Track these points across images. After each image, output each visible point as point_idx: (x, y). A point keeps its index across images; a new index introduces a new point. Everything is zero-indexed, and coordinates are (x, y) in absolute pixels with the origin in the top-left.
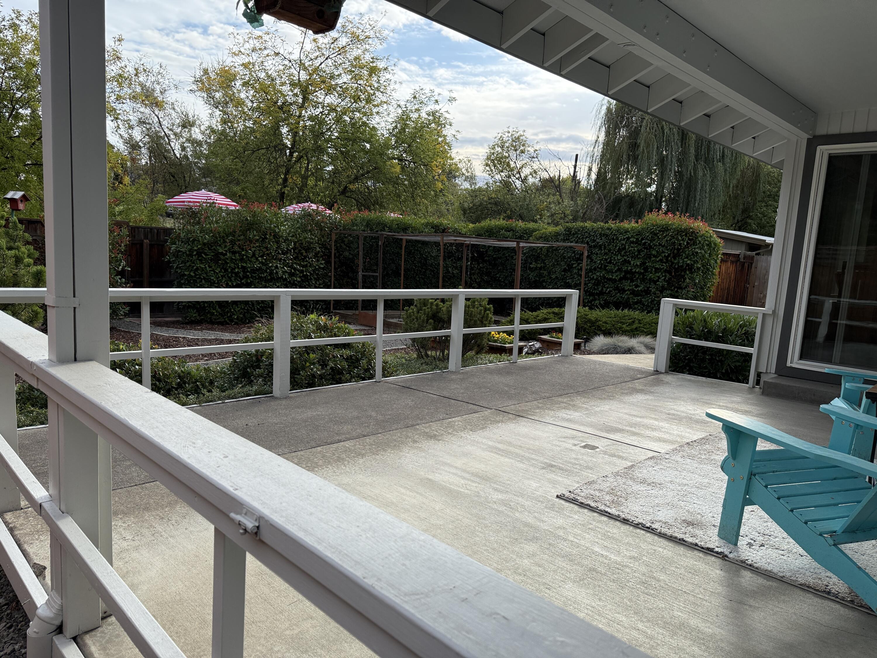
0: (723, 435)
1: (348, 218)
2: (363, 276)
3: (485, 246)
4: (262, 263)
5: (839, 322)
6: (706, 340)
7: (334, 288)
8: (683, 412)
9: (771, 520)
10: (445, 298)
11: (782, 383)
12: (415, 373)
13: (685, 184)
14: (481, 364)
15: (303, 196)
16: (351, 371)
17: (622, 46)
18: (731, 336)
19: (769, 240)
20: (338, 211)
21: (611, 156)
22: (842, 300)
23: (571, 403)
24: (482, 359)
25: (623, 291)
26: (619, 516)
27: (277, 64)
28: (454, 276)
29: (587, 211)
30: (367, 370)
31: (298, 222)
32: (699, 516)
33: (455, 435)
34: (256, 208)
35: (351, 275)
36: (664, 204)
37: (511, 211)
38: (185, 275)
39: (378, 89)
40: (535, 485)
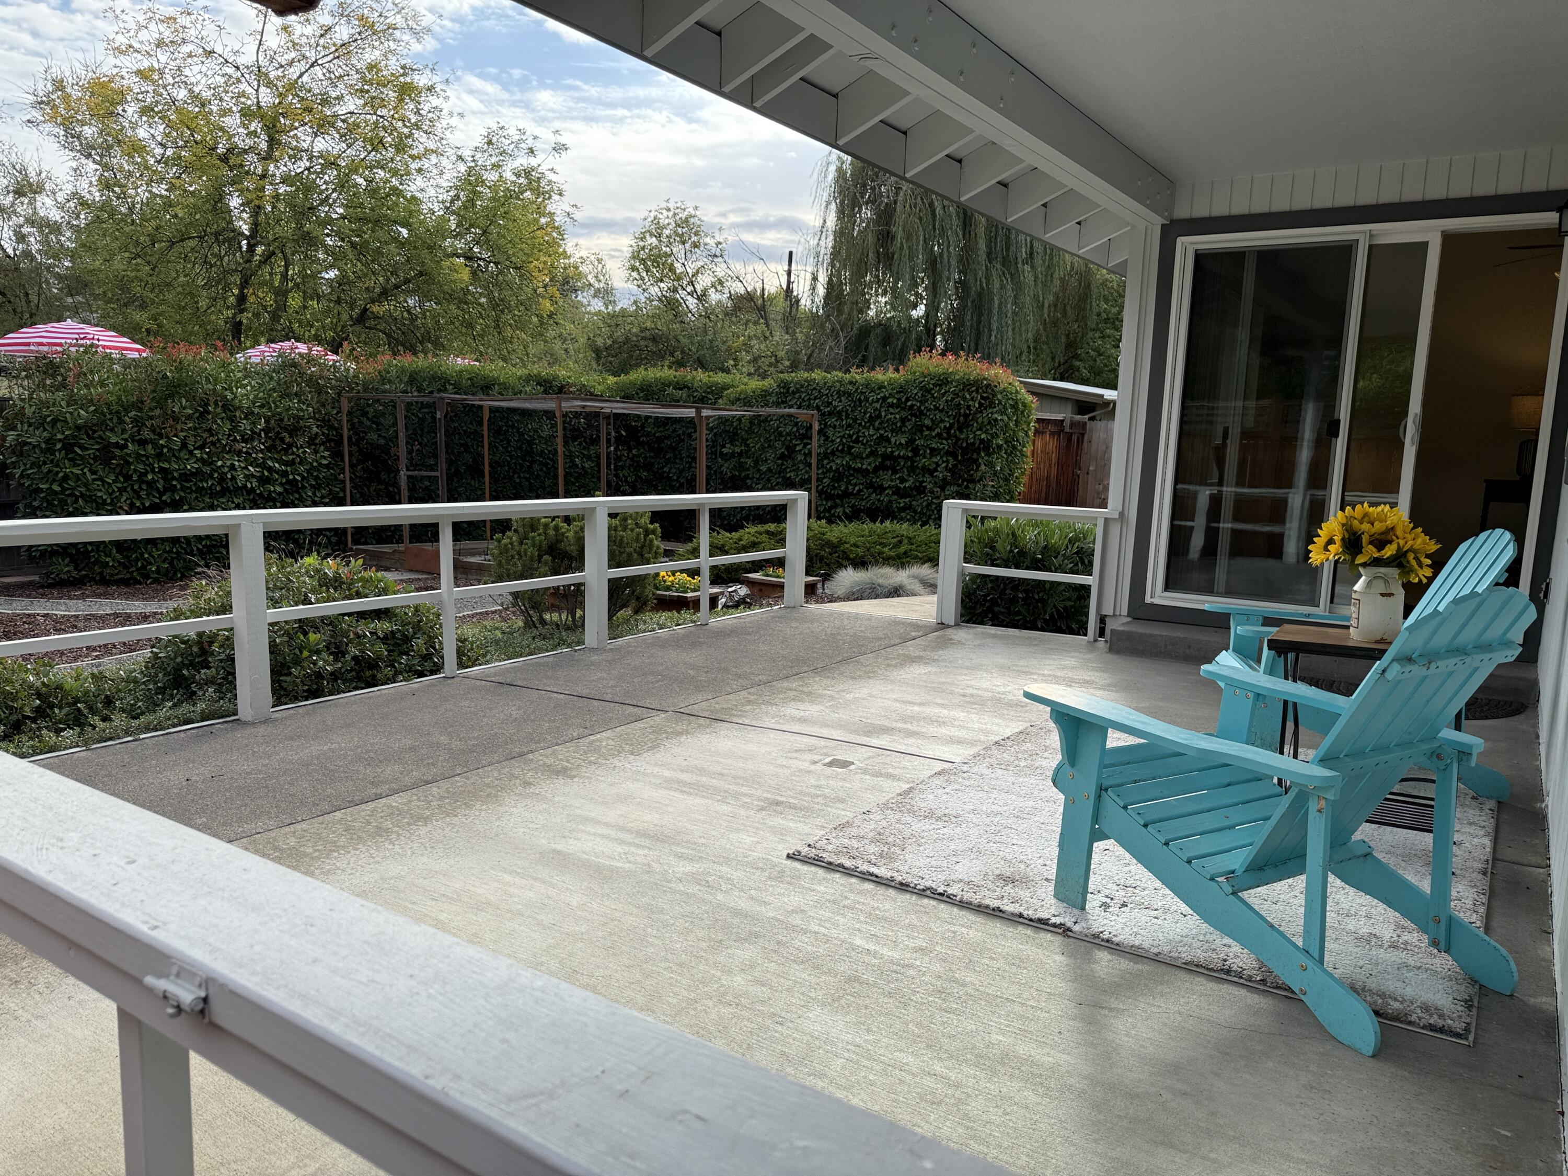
0: (1052, 725)
1: (371, 369)
2: (409, 477)
3: (639, 416)
4: (201, 460)
5: (1221, 525)
6: (1017, 567)
7: (352, 505)
8: (986, 690)
9: (1134, 861)
10: (571, 514)
11: (1140, 631)
12: (521, 656)
13: (973, 302)
14: (645, 631)
15: (279, 328)
16: (394, 661)
17: (856, 59)
18: (1056, 557)
19: (1109, 394)
20: (352, 356)
21: (848, 255)
22: (1225, 489)
23: (805, 689)
24: (645, 622)
25: (882, 489)
26: (892, 879)
27: (210, 73)
28: (586, 472)
29: (813, 352)
30: (427, 657)
31: (271, 378)
32: (1023, 866)
33: (601, 765)
34: (184, 354)
35: (384, 476)
36: (939, 338)
37: (683, 352)
38: (41, 490)
39: (417, 126)
40: (748, 840)
